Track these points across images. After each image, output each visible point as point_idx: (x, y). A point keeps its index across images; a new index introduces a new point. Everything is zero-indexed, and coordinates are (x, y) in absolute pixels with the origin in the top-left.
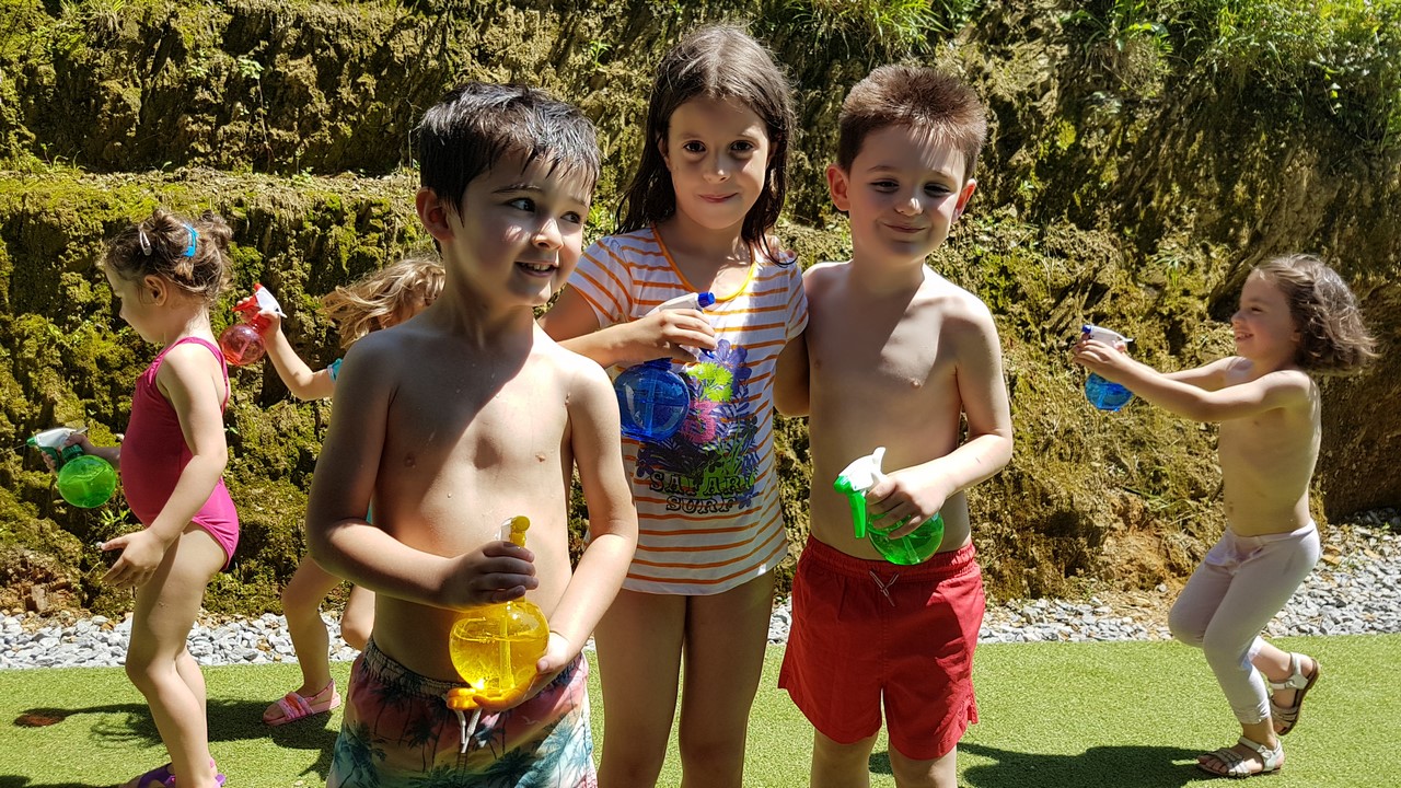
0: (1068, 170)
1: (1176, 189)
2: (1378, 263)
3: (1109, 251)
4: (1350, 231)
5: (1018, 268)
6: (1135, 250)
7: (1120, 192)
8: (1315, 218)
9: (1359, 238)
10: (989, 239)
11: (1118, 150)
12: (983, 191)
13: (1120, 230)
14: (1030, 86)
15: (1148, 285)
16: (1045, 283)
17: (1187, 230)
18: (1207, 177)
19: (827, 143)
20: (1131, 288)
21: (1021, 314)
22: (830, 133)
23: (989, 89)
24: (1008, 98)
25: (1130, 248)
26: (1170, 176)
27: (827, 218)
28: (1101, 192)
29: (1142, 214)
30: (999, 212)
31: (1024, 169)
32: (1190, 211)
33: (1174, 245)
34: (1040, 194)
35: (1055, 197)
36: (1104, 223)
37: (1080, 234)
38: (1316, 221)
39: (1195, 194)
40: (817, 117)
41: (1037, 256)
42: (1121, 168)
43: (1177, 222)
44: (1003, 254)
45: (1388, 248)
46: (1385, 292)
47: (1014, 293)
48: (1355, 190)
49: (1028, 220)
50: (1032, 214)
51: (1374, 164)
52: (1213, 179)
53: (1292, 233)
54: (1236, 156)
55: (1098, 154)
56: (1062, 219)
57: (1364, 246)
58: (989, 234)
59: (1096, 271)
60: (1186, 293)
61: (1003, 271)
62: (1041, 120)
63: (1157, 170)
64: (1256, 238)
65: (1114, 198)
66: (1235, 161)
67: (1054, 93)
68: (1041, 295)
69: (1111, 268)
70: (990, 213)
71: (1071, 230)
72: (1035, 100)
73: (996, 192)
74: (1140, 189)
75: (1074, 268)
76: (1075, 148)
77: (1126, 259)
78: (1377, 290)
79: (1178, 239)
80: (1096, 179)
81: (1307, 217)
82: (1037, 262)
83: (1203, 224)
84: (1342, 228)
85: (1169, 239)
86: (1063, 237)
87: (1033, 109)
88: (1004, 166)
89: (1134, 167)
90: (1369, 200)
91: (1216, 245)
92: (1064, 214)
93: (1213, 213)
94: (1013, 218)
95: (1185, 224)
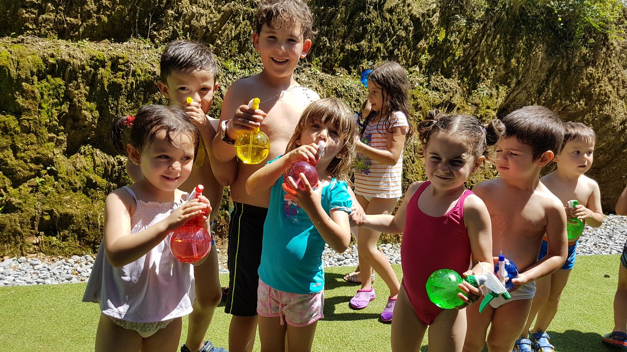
0: (441, 50)
1: (487, 61)
2: (567, 95)
3: (457, 88)
4: (557, 81)
5: (419, 96)
6: (468, 88)
7: (463, 62)
8: (543, 75)
9: (560, 84)
11: (464, 42)
12: (405, 59)
13: (462, 79)
14: (428, 11)
15: (472, 104)
16: (430, 102)
17: (490, 79)
18: (500, 55)
19: (337, 33)
20: (465, 105)
21: (419, 117)
22: (339, 29)
23: (409, 11)
24: (418, 16)
25: (465, 87)
26: (485, 55)
27: (337, 70)
28: (455, 61)
29: (472, 71)
30: (411, 69)
31: (423, 49)
32: (492, 71)
33: (484, 86)
34: (429, 61)
35: (435, 63)
36: (455, 75)
37: (445, 80)
38: (543, 76)
39: (495, 63)
40: (333, 20)
41: (427, 90)
42: (464, 50)
43: (487, 76)
44: (413, 89)
45: (571, 89)
46: (569, 108)
47: (417, 107)
48: (560, 63)
49: (424, 73)
50: (426, 70)
51: (569, 51)
53: (533, 81)
54: (512, 46)
55: (455, 44)
56: (438, 73)
57: (562, 88)
59: (451, 97)
60: (488, 108)
62: (432, 27)
63: (480, 51)
64: (518, 83)
65: (461, 64)
66: (512, 48)
67: (438, 14)
68: (428, 108)
69: (458, 96)
70: (407, 69)
71: (442, 78)
72: (429, 17)
73: (411, 60)
74: (472, 60)
75: (442, 96)
76: (446, 40)
77: (464, 92)
78: (565, 107)
79: (486, 83)
80: (454, 55)
81: (540, 74)
82: (427, 93)
83: (497, 76)
84: (554, 79)
85: (482, 83)
86: (438, 82)
87: (428, 21)
88: (414, 48)
89: (470, 50)
90: (566, 68)
91: (502, 86)
92: (439, 71)
93: (502, 71)
94: (417, 72)
95: (490, 76)
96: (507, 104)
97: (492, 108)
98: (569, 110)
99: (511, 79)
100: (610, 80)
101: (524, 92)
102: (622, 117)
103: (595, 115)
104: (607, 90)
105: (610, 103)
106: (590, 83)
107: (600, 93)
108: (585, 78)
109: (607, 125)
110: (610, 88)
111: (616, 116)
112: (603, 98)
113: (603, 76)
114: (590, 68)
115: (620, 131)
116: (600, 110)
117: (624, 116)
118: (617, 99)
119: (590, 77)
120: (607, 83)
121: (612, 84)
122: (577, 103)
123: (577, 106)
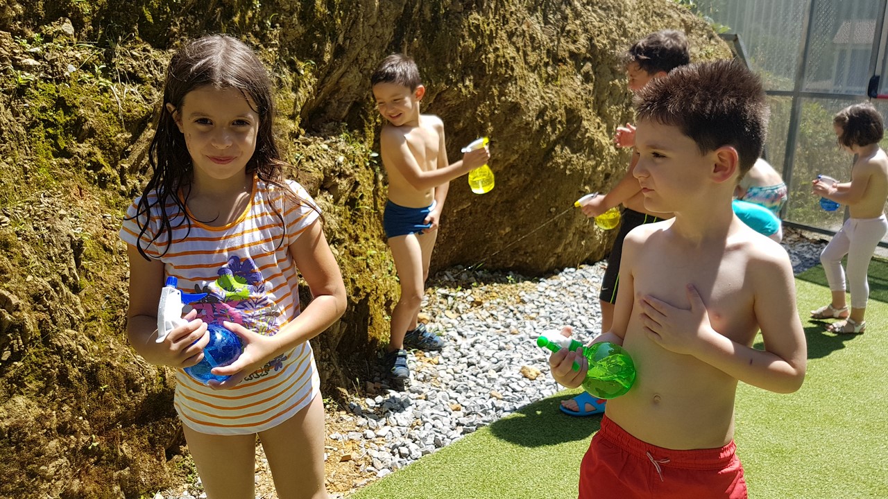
4: (416, 43)
5: (81, 98)
8: (387, 32)
9: (423, 49)
10: (38, 63)
16: (117, 114)
30: (49, 29)
34: (102, 7)
35: (119, 11)
38: (388, 34)
39: (277, 9)
41: (104, 82)
44: (58, 82)
45: (445, 57)
47: (78, 129)
49: (91, 37)
53: (369, 46)
56: (131, 37)
57: (428, 56)
58: (36, 56)
61: (60, 103)
64: (339, 52)
68: (113, 129)
81: (381, 31)
82: (105, 90)
83: (288, 39)
84: (410, 41)
90: (429, 15)
91: (303, 61)
92: (134, 31)
93: (297, 28)
94: (68, 36)
95: (270, 40)
96: (324, 99)
97: (286, 113)
98: (447, 100)
99: (321, 43)
100: (511, 35)
101: (355, 70)
102: (538, 104)
103: (494, 104)
104: (507, 56)
105: (516, 79)
106: (477, 44)
107: (496, 61)
108: (466, 34)
109: (516, 122)
110: (511, 51)
111: (528, 103)
112: (503, 72)
113: (497, 29)
114: (475, 15)
115: (538, 131)
116: (502, 94)
117: (540, 102)
118: (525, 72)
119: (476, 32)
120: (507, 43)
121: (514, 43)
122: (460, 85)
123: (461, 91)
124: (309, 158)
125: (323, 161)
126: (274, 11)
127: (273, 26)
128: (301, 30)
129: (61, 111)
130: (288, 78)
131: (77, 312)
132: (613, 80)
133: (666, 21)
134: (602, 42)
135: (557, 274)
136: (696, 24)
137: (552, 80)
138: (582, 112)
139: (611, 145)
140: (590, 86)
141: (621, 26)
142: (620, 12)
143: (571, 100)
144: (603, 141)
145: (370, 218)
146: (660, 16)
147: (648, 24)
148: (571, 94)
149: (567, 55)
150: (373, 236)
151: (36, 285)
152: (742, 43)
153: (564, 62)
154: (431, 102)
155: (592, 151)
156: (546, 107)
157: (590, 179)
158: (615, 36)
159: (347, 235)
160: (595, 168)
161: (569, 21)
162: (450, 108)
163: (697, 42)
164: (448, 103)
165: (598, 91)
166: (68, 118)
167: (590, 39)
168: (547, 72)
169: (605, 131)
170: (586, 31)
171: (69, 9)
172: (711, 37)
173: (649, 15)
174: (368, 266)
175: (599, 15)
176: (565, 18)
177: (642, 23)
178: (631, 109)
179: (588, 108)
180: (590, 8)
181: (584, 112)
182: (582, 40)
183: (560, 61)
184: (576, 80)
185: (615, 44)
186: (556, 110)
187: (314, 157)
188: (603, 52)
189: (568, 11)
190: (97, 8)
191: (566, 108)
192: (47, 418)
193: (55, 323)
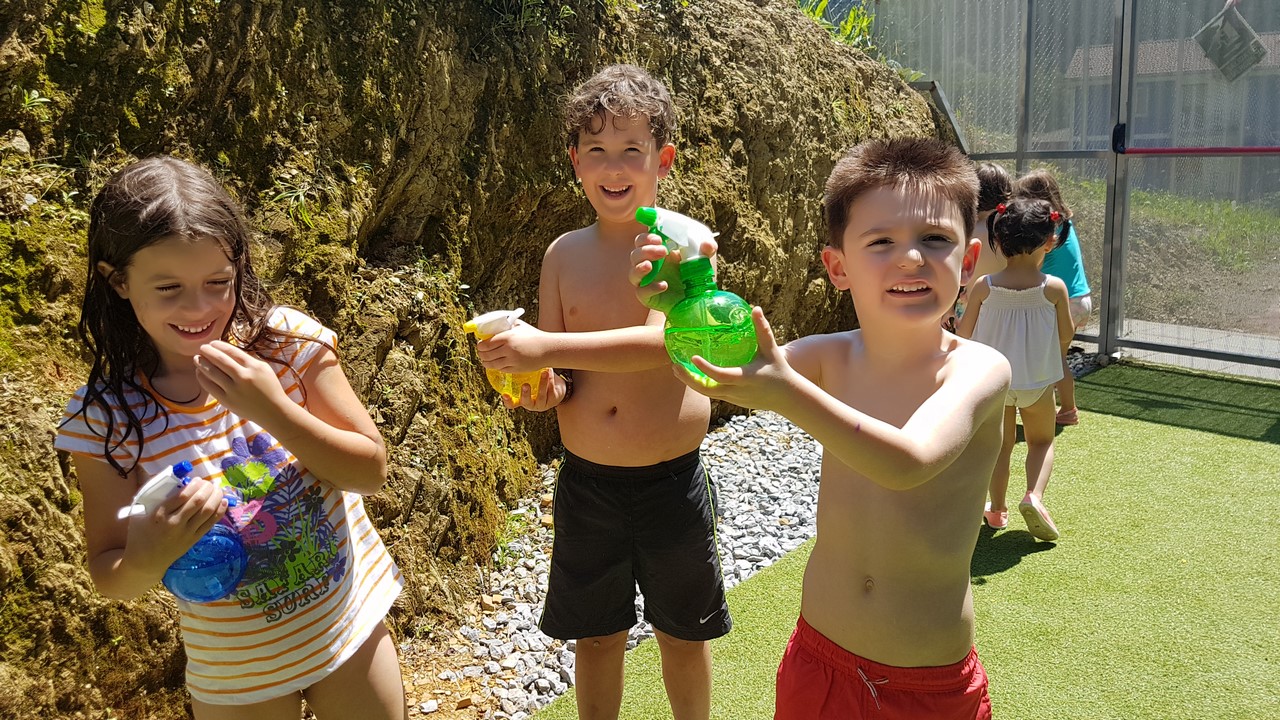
0: (104, 70)
1: (282, 90)
2: (542, 167)
4: (506, 130)
5: (48, 240)
6: (240, 184)
7: (200, 101)
8: (465, 117)
9: (517, 138)
11: (182, 36)
13: (210, 158)
15: (269, 235)
17: (308, 147)
18: (322, 70)
25: (231, 183)
26: (270, 73)
28: (167, 103)
29: (239, 130)
31: (25, 71)
33: (294, 172)
34: (65, 112)
35: (91, 114)
36: (182, 148)
38: (467, 120)
39: (310, 95)
42: (193, 63)
43: (295, 137)
44: (13, 219)
45: (548, 147)
46: (554, 198)
47: (47, 284)
48: (503, 79)
49: (52, 156)
50: (58, 146)
51: (517, 44)
52: (330, 72)
53: (442, 139)
54: (355, 39)
55: (150, 43)
56: (110, 150)
57: (524, 147)
60: (324, 239)
61: (19, 249)
63: (249, 63)
64: (402, 149)
65: (192, 110)
66: (355, 46)
74: (231, 93)
76: (108, 33)
79: (300, 163)
80: (158, 83)
81: (457, 117)
82: (80, 226)
83: (331, 136)
84: (498, 128)
85: (288, 164)
90: (520, 91)
91: (353, 165)
92: (113, 141)
93: (341, 119)
94: (22, 154)
95: (305, 140)
96: (387, 215)
97: (338, 238)
99: (377, 139)
101: (427, 173)
102: (676, 200)
117: (679, 197)
122: (571, 183)
123: (573, 192)
124: (376, 298)
125: (396, 300)
126: (307, 99)
127: (307, 120)
128: (347, 122)
129: (21, 260)
130: (335, 190)
131: (70, 538)
132: (772, 160)
133: (837, 73)
134: (753, 109)
135: (722, 425)
136: (878, 73)
137: (692, 166)
138: (736, 206)
139: (778, 246)
140: (744, 171)
141: (777, 86)
142: (774, 67)
143: (719, 191)
144: (767, 243)
145: (466, 372)
146: (828, 66)
147: (813, 79)
148: (719, 183)
149: (709, 131)
150: (473, 396)
151: (10, 506)
152: (942, 93)
153: (705, 140)
154: (535, 209)
155: (754, 257)
156: (687, 202)
157: (754, 294)
158: (770, 100)
159: (438, 398)
160: (759, 278)
161: (708, 85)
162: (560, 215)
163: (881, 98)
164: (557, 208)
165: (754, 176)
166: (32, 269)
167: (738, 107)
168: (685, 157)
169: (768, 228)
170: (732, 96)
171: (20, 118)
172: (899, 89)
173: (814, 67)
174: (470, 437)
175: (747, 74)
176: (702, 81)
177: (805, 78)
178: (801, 196)
179: (744, 200)
180: (733, 64)
181: (738, 206)
182: (728, 109)
183: (701, 140)
184: (724, 164)
185: (771, 111)
186: (702, 206)
187: (382, 296)
188: (757, 123)
189: (706, 72)
190: (59, 113)
191: (713, 202)
192: (41, 690)
193: (41, 555)
